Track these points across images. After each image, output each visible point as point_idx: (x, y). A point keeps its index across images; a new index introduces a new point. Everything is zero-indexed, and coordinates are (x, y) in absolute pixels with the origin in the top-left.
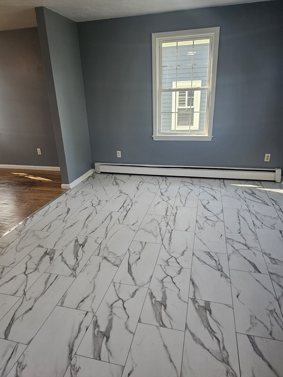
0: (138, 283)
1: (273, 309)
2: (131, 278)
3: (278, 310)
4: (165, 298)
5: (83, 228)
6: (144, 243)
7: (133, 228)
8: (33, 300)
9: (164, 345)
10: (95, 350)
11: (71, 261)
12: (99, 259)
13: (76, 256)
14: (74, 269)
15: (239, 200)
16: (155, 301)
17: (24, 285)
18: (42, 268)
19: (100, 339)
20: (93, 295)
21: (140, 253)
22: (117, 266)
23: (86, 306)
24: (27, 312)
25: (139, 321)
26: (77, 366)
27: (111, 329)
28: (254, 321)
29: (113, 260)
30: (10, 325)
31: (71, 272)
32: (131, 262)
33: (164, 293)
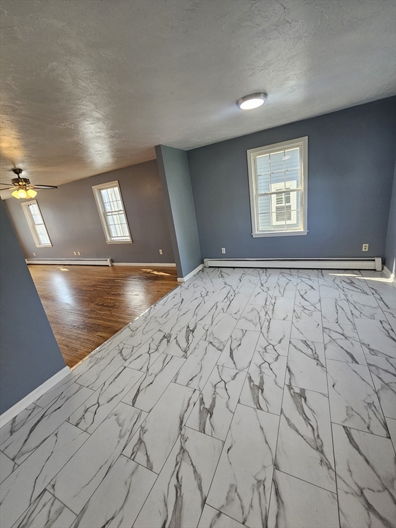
0: (238, 367)
1: (371, 402)
2: (232, 362)
3: (377, 404)
4: (262, 382)
5: (194, 316)
6: (244, 331)
7: (235, 316)
8: (153, 375)
9: (261, 427)
10: (200, 424)
11: (184, 345)
12: (206, 343)
13: (188, 340)
14: (186, 352)
15: (337, 289)
16: (254, 385)
17: (147, 363)
18: (161, 349)
19: (205, 415)
20: (200, 375)
21: (241, 340)
22: (221, 350)
23: (194, 384)
24: (149, 385)
25: (239, 402)
26: (186, 436)
27: (214, 406)
28: (350, 412)
29: (217, 345)
30: (137, 395)
31: (183, 353)
32: (233, 348)
33: (262, 378)
